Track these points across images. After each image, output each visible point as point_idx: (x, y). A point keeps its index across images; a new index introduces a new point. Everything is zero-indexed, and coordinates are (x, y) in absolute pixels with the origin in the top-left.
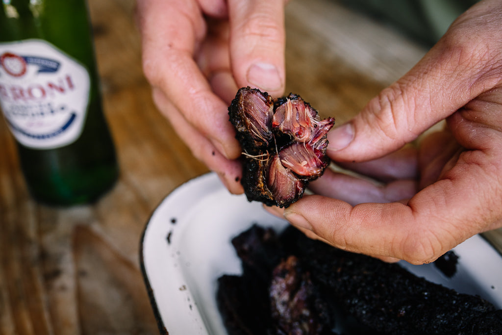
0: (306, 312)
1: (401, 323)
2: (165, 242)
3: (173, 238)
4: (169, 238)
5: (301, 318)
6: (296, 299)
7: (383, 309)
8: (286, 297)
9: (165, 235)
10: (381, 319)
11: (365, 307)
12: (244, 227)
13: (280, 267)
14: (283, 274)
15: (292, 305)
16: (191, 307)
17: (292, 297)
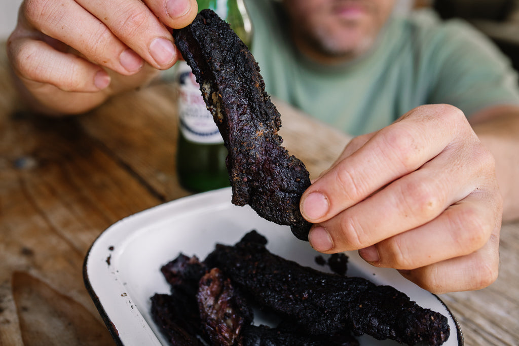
0: (229, 311)
1: (306, 304)
2: (106, 264)
3: (111, 261)
4: (108, 261)
5: (227, 316)
6: (220, 302)
7: (291, 296)
8: (211, 302)
9: (106, 259)
10: (290, 304)
11: (276, 297)
12: (172, 257)
13: (206, 277)
14: (208, 282)
15: (217, 307)
16: (132, 307)
17: (216, 301)
